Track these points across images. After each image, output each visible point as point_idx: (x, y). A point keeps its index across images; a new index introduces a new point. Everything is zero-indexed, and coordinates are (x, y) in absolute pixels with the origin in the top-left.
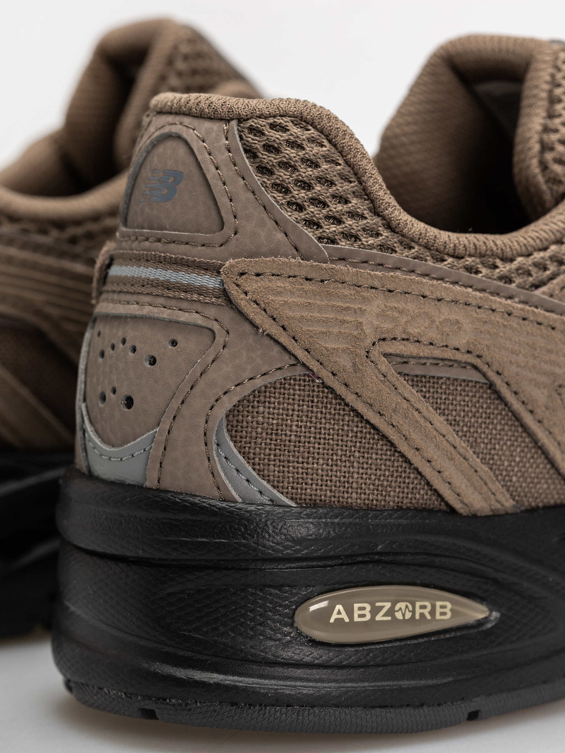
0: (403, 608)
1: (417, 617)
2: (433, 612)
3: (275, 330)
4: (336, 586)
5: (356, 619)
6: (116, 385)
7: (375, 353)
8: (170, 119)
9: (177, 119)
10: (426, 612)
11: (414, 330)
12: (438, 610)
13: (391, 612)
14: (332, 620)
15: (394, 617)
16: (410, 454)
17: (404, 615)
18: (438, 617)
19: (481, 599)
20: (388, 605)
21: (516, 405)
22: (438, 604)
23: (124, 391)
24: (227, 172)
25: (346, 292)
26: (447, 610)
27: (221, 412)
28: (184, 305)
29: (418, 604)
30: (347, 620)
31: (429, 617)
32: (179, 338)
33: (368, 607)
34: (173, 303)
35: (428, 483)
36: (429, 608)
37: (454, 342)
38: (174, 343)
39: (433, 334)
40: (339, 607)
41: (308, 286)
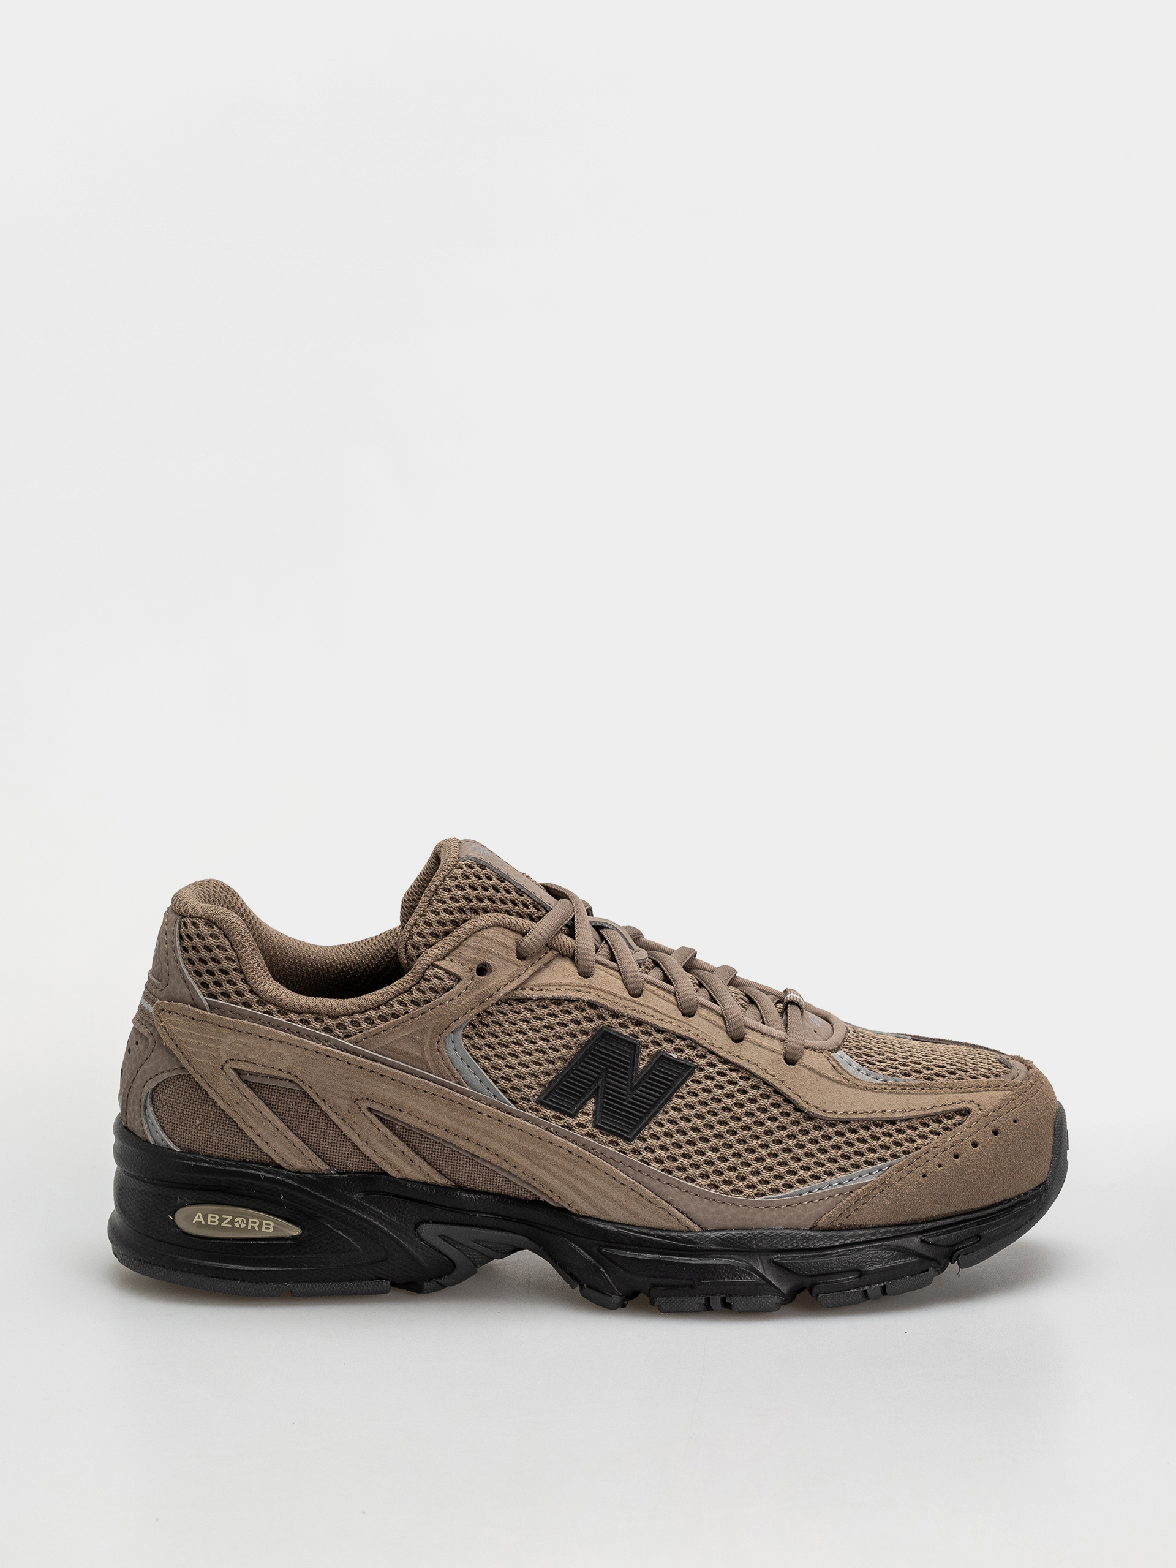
0: (240, 1222)
1: (249, 1228)
2: (260, 1226)
3: (172, 1047)
4: (199, 1202)
5: (209, 1223)
7: (226, 1068)
10: (256, 1226)
11: (251, 1057)
12: (264, 1226)
13: (232, 1222)
14: (194, 1222)
15: (233, 1225)
16: (247, 1130)
17: (240, 1225)
18: (263, 1230)
19: (297, 1225)
20: (230, 1218)
21: (325, 1108)
22: (264, 1222)
25: (213, 1029)
26: (271, 1227)
27: (148, 1089)
28: (144, 1023)
29: (250, 1220)
30: (203, 1223)
31: (257, 1229)
32: (139, 1041)
33: (217, 1217)
34: (142, 1020)
36: (258, 1224)
37: (283, 1067)
38: (137, 1043)
39: (264, 1061)
40: (199, 1214)
41: (192, 1023)
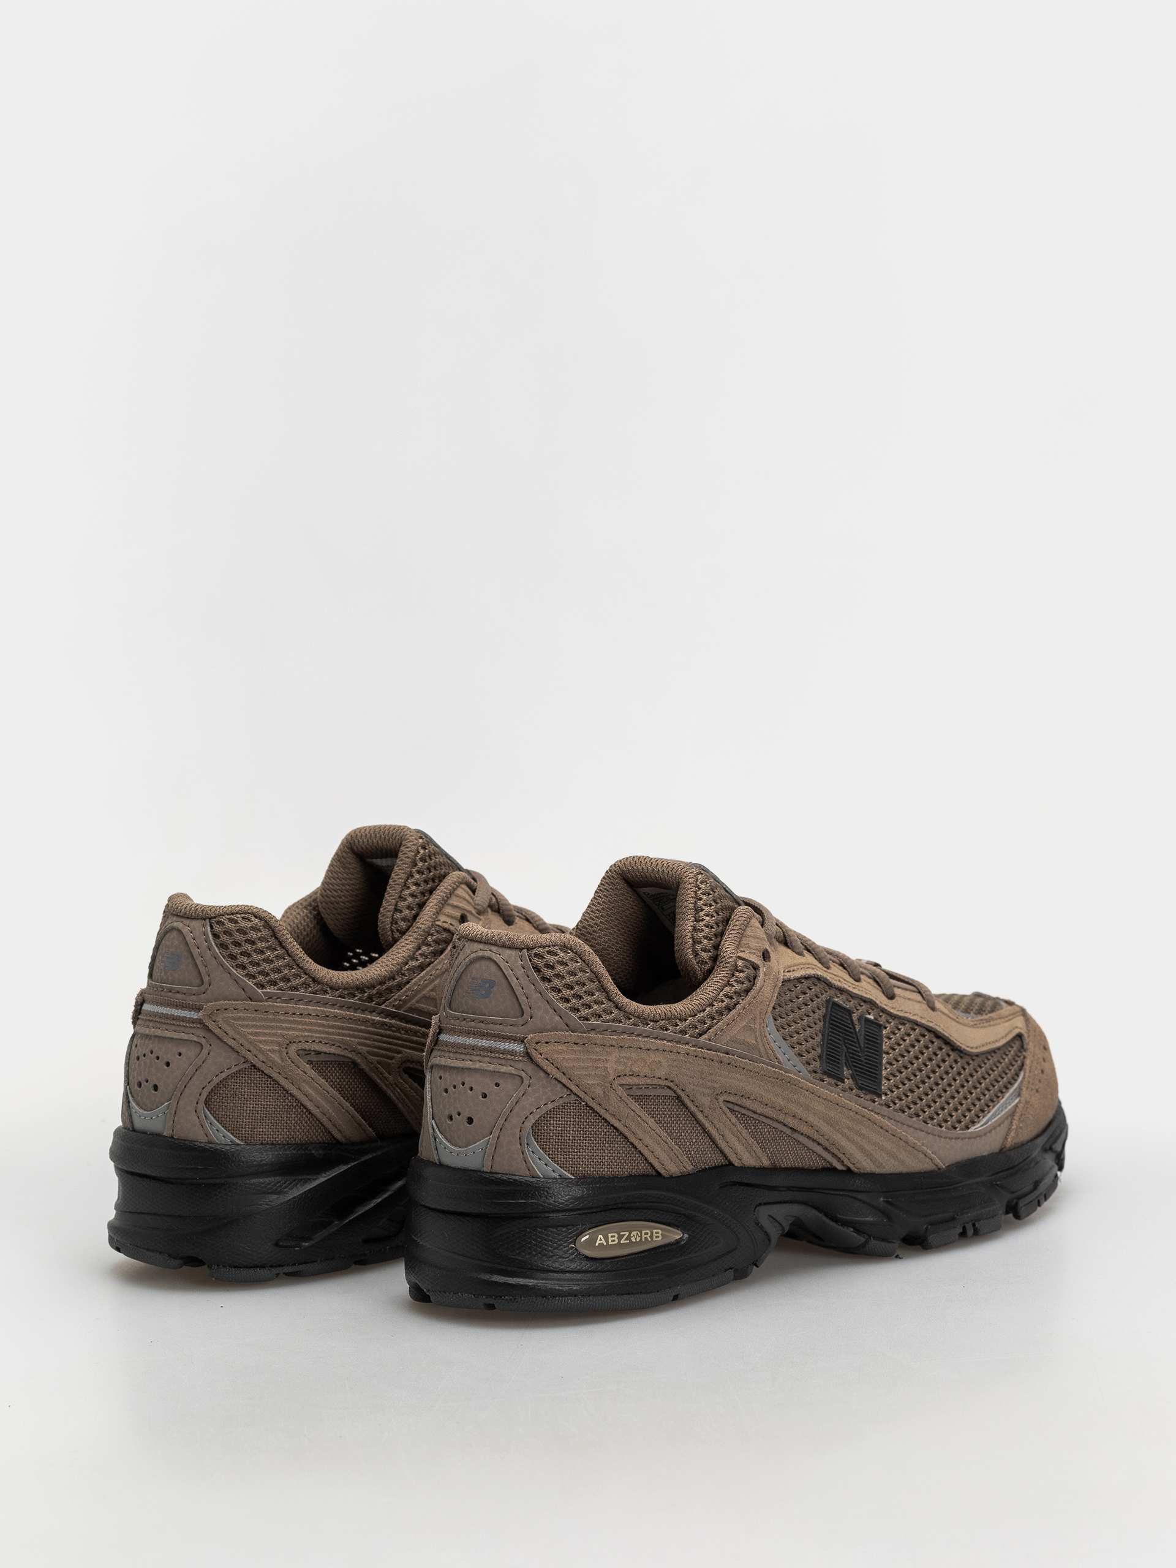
0: (635, 1235)
1: (643, 1240)
2: (651, 1237)
3: (559, 1075)
4: (598, 1224)
5: (610, 1243)
6: (460, 1110)
7: (615, 1085)
8: (481, 946)
9: (487, 947)
10: (648, 1236)
11: (636, 1069)
12: (655, 1235)
13: (629, 1238)
14: (597, 1245)
15: (630, 1240)
16: (636, 1143)
17: (636, 1239)
18: (655, 1239)
19: (677, 1227)
20: (627, 1233)
21: (693, 1108)
22: (655, 1231)
23: (466, 1114)
24: (524, 981)
25: (598, 1050)
26: (659, 1235)
27: (529, 1125)
28: (503, 1062)
29: (643, 1232)
30: (605, 1244)
31: (650, 1240)
32: (501, 1082)
33: (617, 1236)
34: (495, 1061)
35: (646, 1159)
36: (649, 1234)
37: (658, 1074)
38: (497, 1085)
39: (646, 1070)
40: (601, 1236)
41: (576, 1047)
